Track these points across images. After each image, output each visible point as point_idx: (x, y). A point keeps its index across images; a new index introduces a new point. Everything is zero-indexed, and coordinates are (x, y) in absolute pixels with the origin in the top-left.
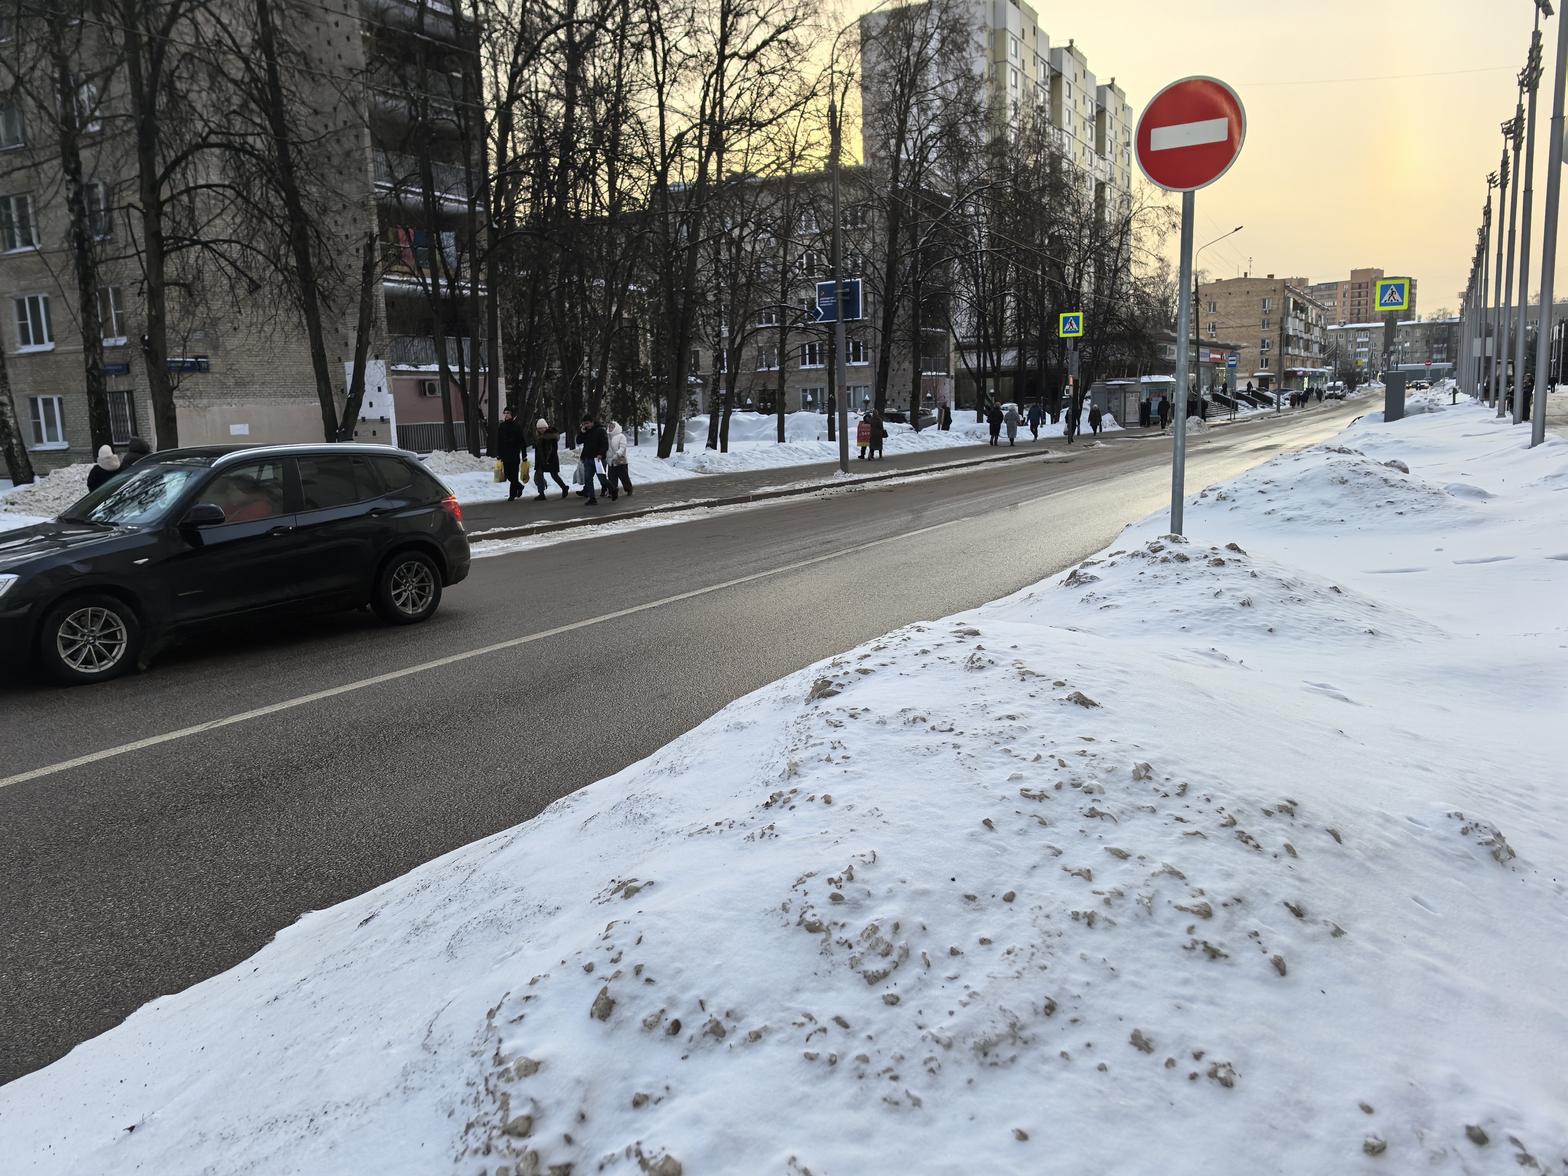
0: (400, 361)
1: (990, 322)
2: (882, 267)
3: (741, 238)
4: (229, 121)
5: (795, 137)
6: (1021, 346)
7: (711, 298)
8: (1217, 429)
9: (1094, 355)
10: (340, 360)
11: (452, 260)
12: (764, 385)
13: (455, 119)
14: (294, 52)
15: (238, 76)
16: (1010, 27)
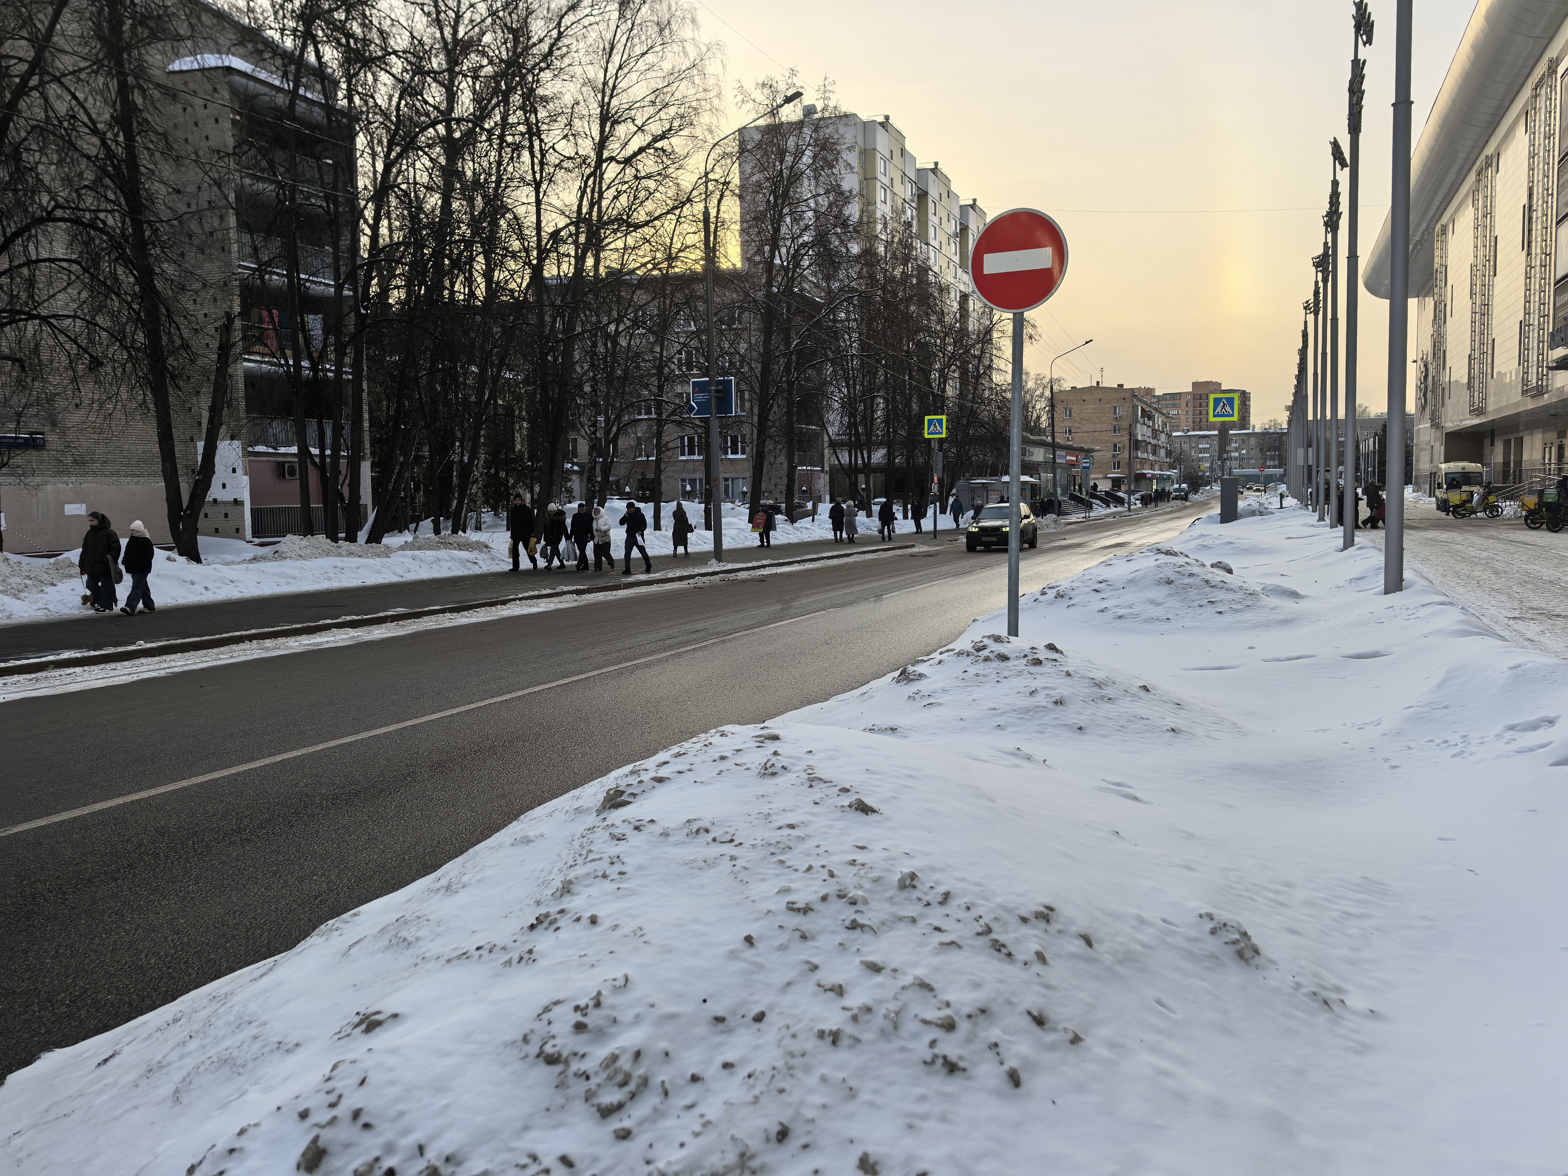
0: (257, 443)
1: (861, 422)
2: (758, 367)
3: (617, 333)
4: (79, 196)
5: (672, 239)
6: (889, 444)
7: (587, 388)
8: (1073, 526)
9: (958, 455)
10: (192, 439)
11: (317, 344)
12: (643, 474)
13: (324, 204)
14: (156, 133)
15: (93, 152)
16: (879, 147)
